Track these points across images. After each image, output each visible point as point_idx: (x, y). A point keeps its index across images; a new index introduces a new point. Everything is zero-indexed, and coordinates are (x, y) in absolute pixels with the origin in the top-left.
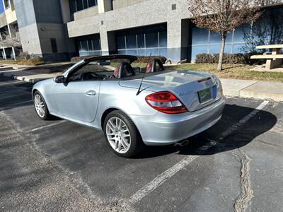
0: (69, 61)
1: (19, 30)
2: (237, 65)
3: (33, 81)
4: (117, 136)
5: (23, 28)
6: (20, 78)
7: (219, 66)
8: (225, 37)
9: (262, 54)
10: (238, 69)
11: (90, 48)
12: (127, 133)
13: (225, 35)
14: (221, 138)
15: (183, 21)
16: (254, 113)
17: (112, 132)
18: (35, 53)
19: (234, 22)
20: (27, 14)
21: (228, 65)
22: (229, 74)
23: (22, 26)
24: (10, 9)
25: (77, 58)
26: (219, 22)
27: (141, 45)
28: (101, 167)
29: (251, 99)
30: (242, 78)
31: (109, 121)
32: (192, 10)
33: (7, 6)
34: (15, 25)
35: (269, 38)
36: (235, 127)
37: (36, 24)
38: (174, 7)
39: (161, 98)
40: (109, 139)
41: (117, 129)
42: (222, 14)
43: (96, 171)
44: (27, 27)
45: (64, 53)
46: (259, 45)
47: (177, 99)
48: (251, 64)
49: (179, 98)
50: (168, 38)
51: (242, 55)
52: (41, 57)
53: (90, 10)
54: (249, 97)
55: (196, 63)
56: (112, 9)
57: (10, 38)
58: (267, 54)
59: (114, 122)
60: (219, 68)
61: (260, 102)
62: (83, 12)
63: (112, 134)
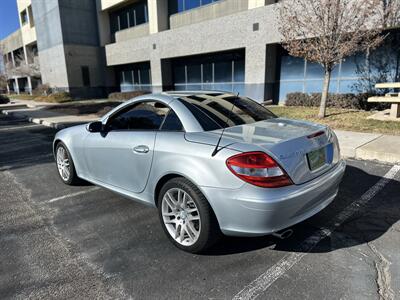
0: (106, 97)
1: (39, 53)
2: (346, 110)
3: (56, 126)
4: (179, 218)
5: (45, 51)
6: (37, 121)
7: (321, 111)
8: (330, 70)
9: (383, 95)
10: (349, 116)
11: (136, 81)
12: (194, 214)
13: (330, 68)
14: (337, 224)
15: (269, 46)
16: (381, 184)
17: (170, 211)
18: (59, 86)
19: (344, 49)
20: (51, 32)
21: (334, 110)
22: (336, 122)
23: (44, 49)
24: (28, 25)
25: (118, 94)
26: (322, 49)
27: (207, 78)
28: (153, 268)
29: (374, 162)
30: (357, 129)
31: (168, 193)
32: (284, 32)
33: (24, 21)
34: (33, 47)
35: (393, 72)
36: (355, 206)
37: (62, 46)
38: (256, 27)
39: (251, 163)
40: (165, 221)
41: (179, 206)
42: (327, 37)
43: (145, 275)
44: (50, 50)
45: (100, 87)
46: (379, 82)
47: (276, 164)
48: (368, 110)
49: (280, 162)
50: (246, 69)
51: (353, 95)
52: (68, 91)
53: (138, 29)
54: (371, 158)
55: (287, 105)
56: (169, 28)
57: (25, 65)
58: (392, 95)
59: (175, 195)
60: (321, 114)
61: (389, 166)
62: (129, 31)
63: (171, 214)
